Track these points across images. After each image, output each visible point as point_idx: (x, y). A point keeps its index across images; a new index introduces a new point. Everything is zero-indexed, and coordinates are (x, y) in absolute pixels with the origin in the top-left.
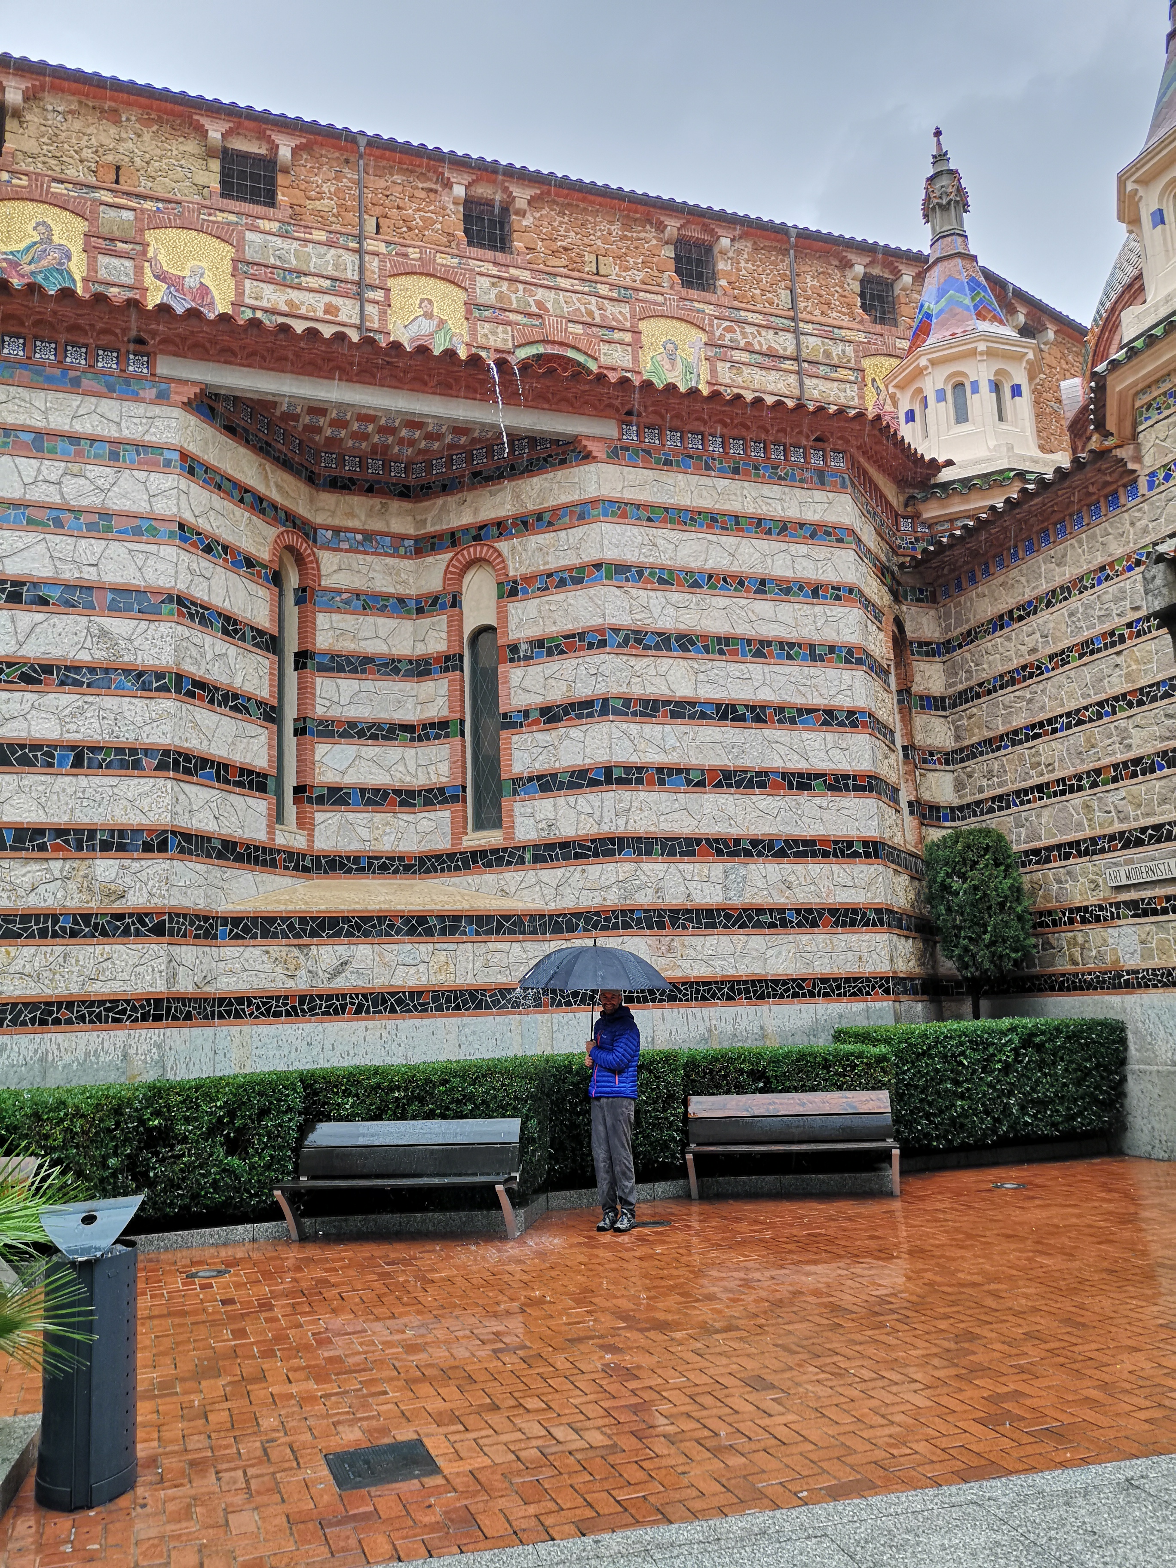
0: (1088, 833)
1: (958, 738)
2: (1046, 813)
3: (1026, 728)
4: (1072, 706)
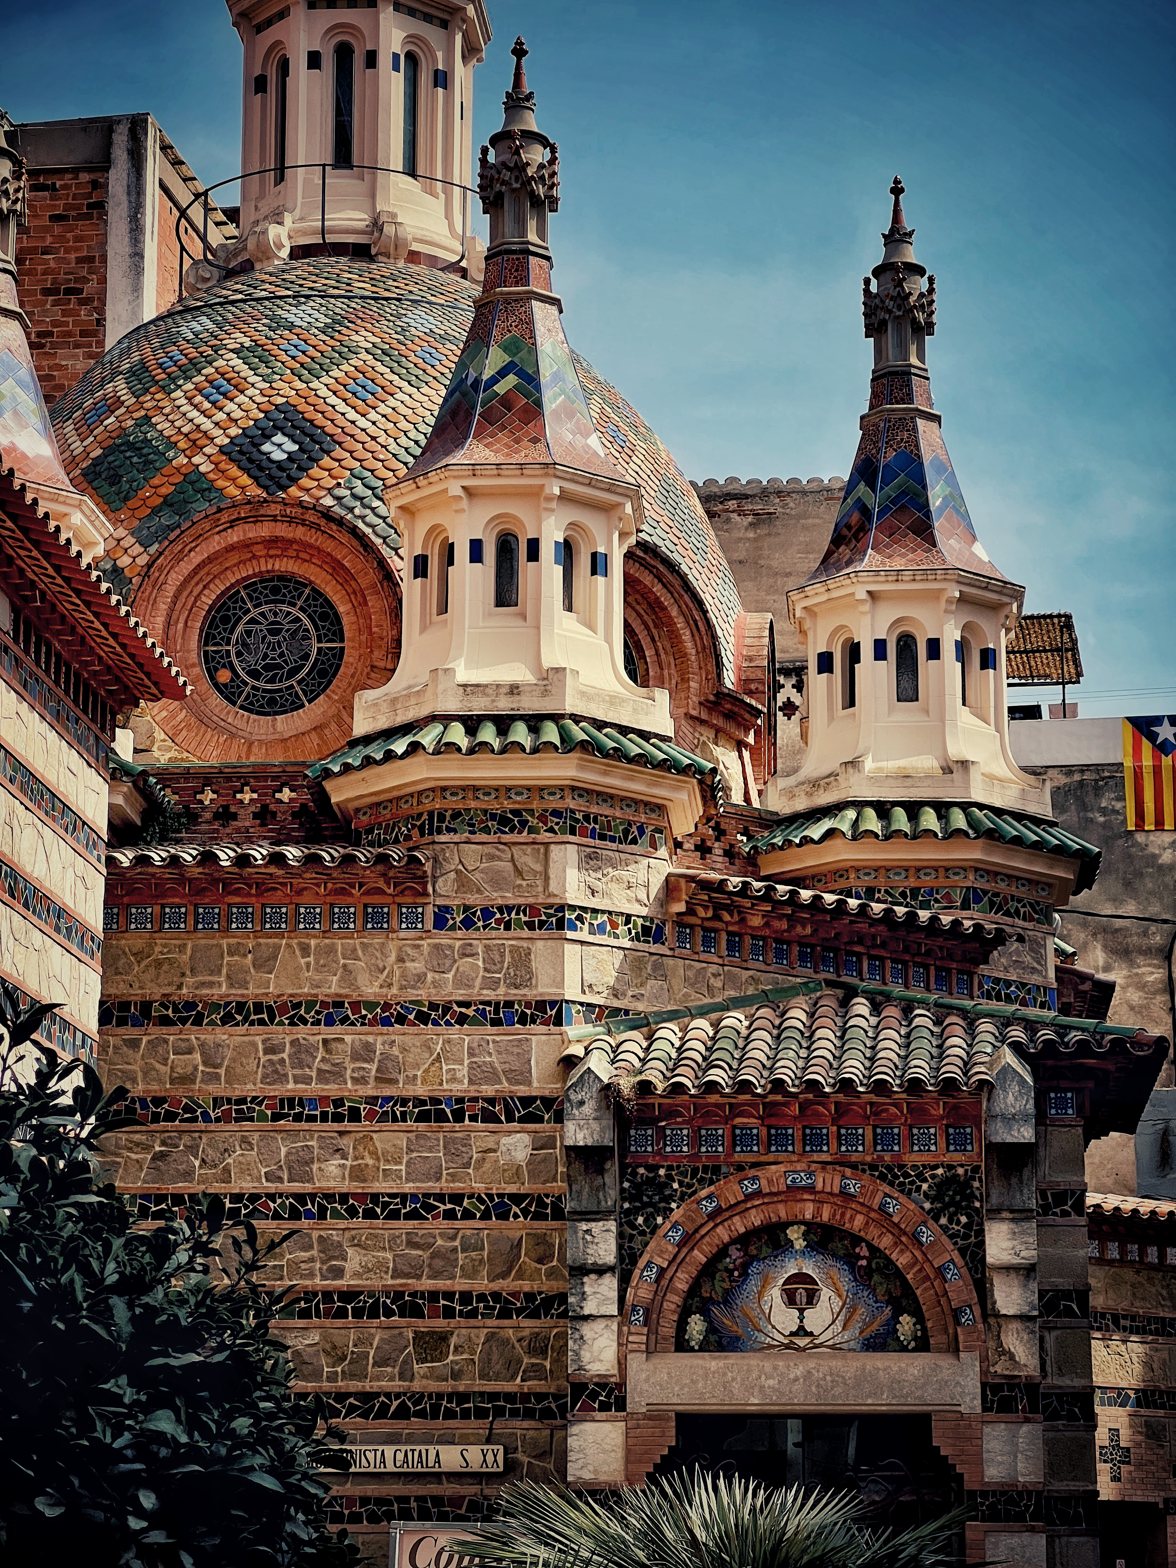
3: (146, 1197)
4: (244, 1186)
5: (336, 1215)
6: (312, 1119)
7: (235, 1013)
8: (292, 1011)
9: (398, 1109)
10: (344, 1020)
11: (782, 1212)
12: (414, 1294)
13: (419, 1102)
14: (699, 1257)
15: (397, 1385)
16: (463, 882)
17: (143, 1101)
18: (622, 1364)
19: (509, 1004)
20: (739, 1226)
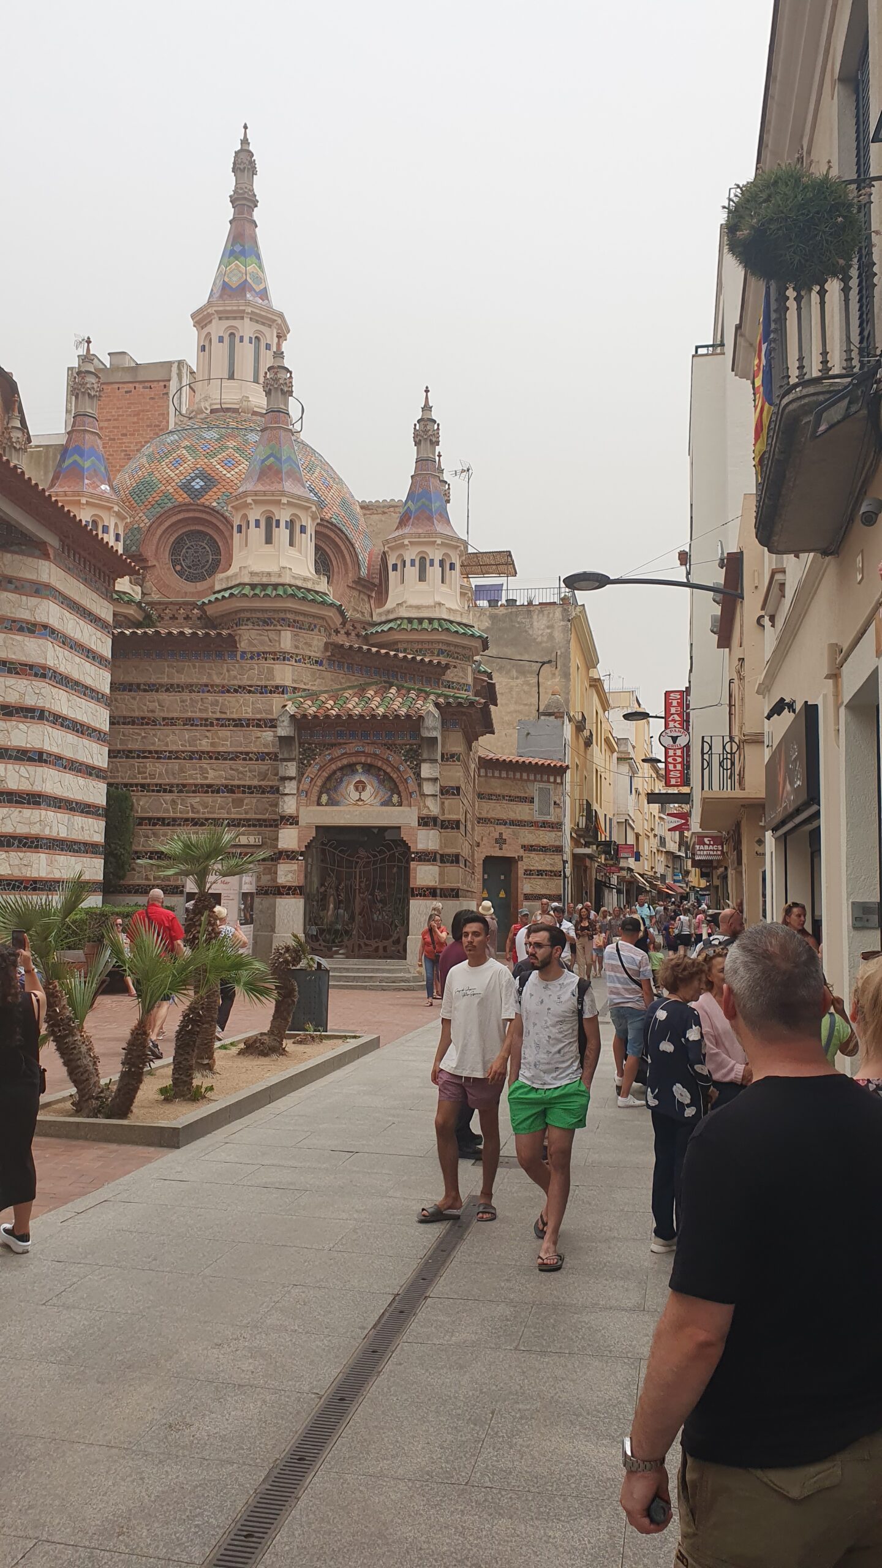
0: (171, 815)
3: (139, 751)
4: (174, 748)
5: (206, 759)
6: (197, 725)
7: (170, 688)
8: (190, 688)
9: (227, 723)
10: (209, 691)
11: (354, 760)
12: (232, 786)
13: (234, 720)
14: (325, 774)
15: (226, 816)
16: (250, 643)
17: (138, 718)
18: (298, 810)
19: (266, 687)
20: (339, 764)
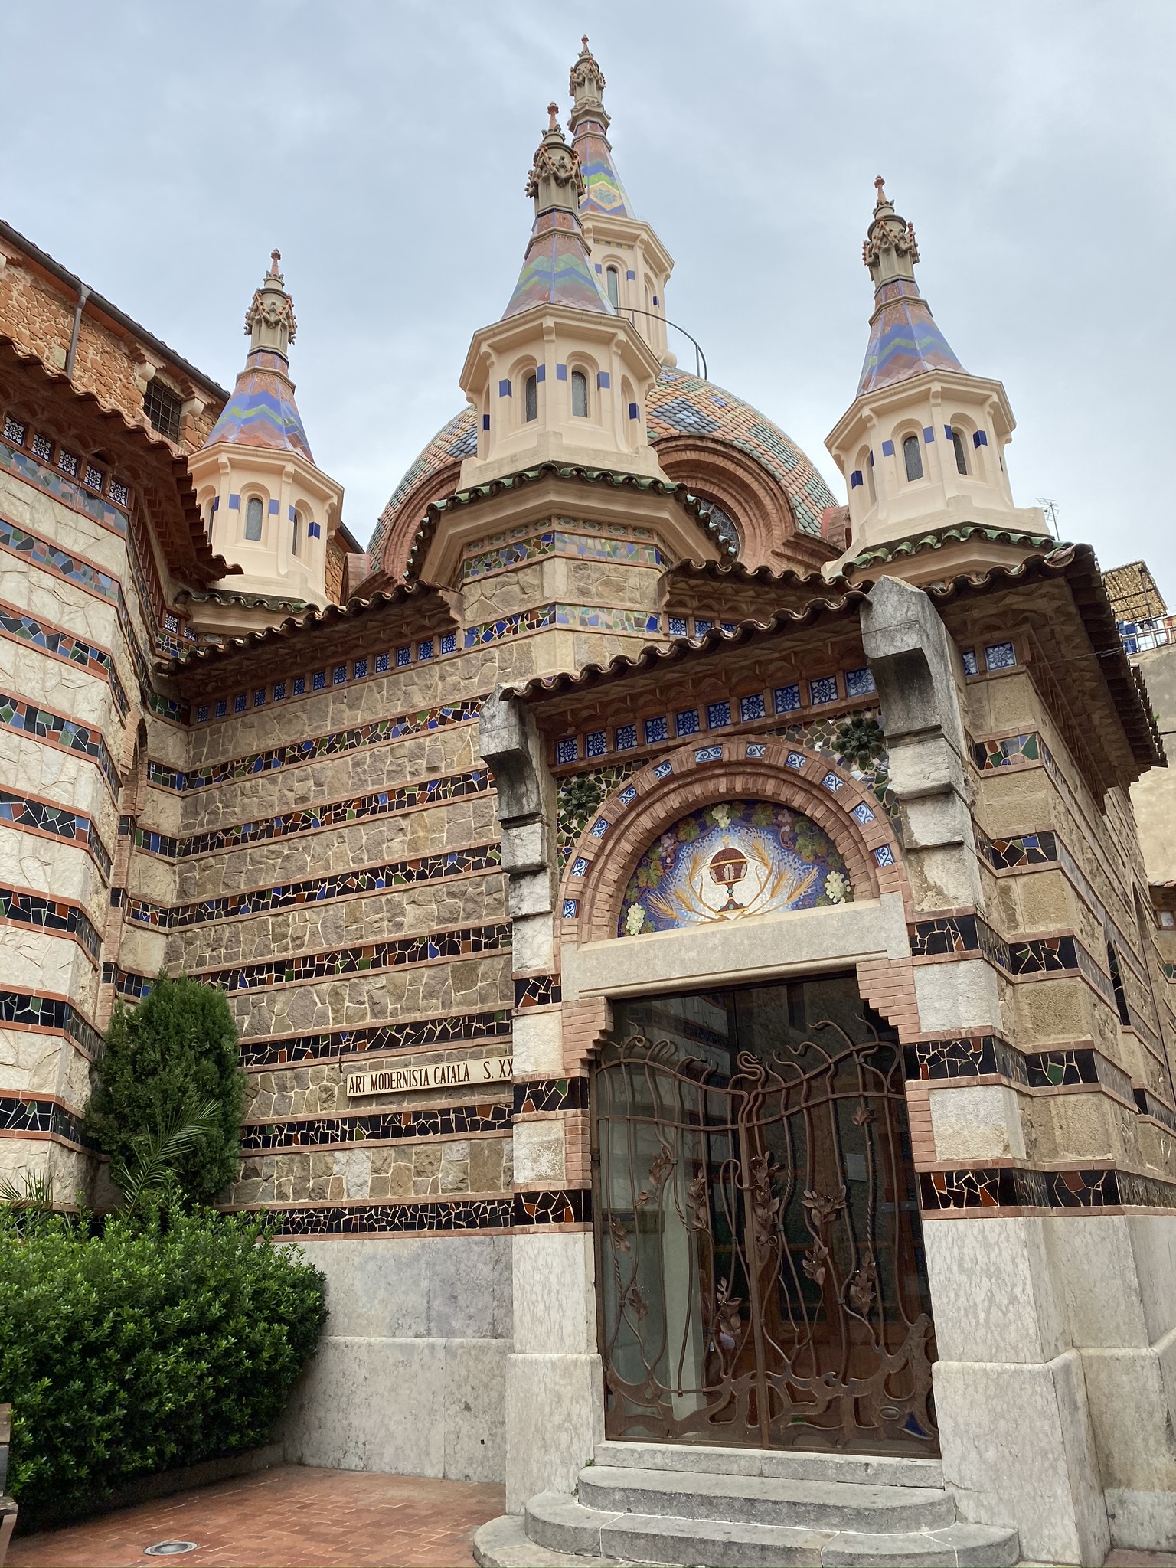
0: (332, 1027)
1: (182, 893)
2: (281, 998)
3: (276, 890)
4: (338, 869)
5: (399, 881)
6: (383, 809)
7: (334, 744)
8: (371, 732)
9: (442, 788)
10: (406, 731)
11: (699, 791)
12: (451, 935)
13: (454, 779)
14: (626, 847)
15: (439, 1013)
16: (484, 608)
17: (277, 818)
18: (557, 956)
20: (660, 811)
